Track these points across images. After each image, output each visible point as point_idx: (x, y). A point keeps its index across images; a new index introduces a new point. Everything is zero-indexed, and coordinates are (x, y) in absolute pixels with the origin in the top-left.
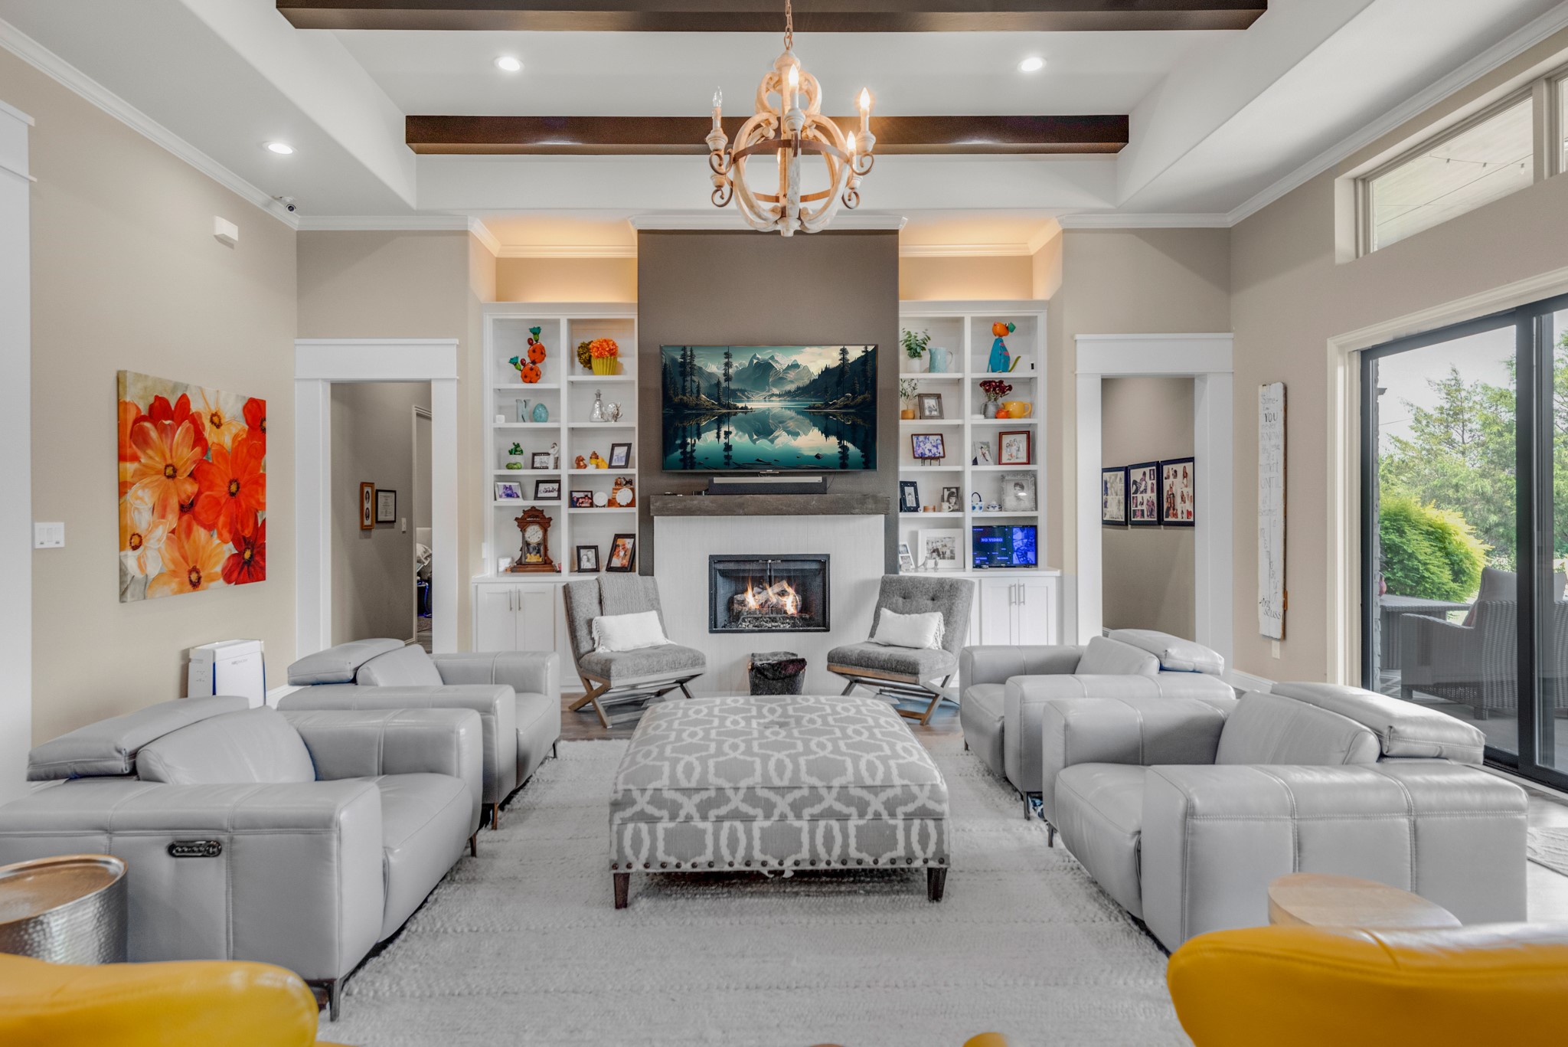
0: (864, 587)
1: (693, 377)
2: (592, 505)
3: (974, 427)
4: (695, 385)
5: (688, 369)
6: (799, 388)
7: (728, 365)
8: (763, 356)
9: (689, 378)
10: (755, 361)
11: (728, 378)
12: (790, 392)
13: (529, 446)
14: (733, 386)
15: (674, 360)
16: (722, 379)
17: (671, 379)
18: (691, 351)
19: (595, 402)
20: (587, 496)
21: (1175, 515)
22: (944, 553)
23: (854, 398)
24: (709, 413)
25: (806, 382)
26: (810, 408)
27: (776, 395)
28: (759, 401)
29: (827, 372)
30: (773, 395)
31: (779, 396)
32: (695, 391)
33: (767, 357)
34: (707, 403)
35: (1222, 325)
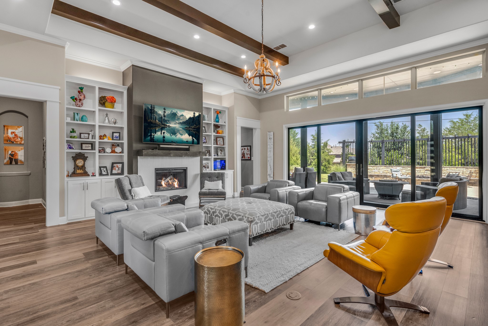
0: (196, 176)
1: (154, 114)
2: (104, 152)
3: (214, 135)
4: (155, 117)
5: (153, 112)
6: (183, 122)
7: (165, 112)
8: (174, 111)
9: (153, 114)
10: (172, 112)
11: (164, 116)
12: (181, 123)
13: (78, 131)
14: (166, 119)
15: (148, 108)
16: (163, 116)
17: (147, 114)
18: (154, 106)
19: (106, 117)
20: (103, 149)
21: (245, 158)
22: (206, 167)
23: (196, 126)
24: (159, 126)
25: (185, 120)
26: (186, 128)
27: (177, 123)
28: (173, 124)
29: (190, 118)
30: (176, 123)
31: (178, 123)
32: (155, 119)
33: (175, 112)
34: (158, 123)
35: (258, 118)
